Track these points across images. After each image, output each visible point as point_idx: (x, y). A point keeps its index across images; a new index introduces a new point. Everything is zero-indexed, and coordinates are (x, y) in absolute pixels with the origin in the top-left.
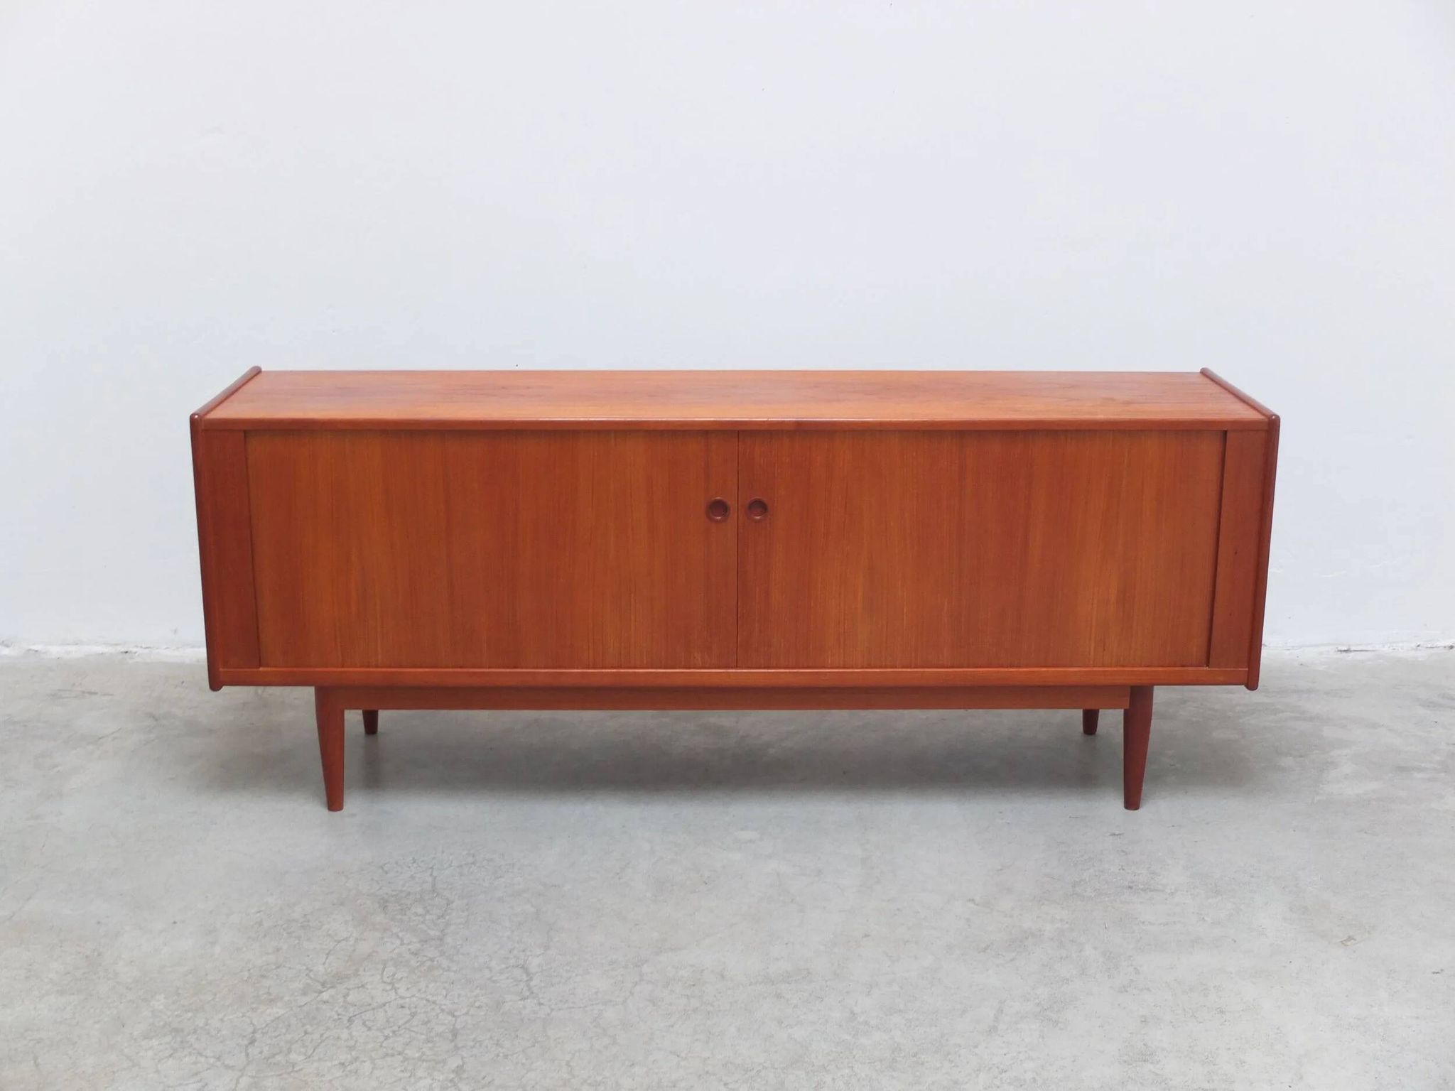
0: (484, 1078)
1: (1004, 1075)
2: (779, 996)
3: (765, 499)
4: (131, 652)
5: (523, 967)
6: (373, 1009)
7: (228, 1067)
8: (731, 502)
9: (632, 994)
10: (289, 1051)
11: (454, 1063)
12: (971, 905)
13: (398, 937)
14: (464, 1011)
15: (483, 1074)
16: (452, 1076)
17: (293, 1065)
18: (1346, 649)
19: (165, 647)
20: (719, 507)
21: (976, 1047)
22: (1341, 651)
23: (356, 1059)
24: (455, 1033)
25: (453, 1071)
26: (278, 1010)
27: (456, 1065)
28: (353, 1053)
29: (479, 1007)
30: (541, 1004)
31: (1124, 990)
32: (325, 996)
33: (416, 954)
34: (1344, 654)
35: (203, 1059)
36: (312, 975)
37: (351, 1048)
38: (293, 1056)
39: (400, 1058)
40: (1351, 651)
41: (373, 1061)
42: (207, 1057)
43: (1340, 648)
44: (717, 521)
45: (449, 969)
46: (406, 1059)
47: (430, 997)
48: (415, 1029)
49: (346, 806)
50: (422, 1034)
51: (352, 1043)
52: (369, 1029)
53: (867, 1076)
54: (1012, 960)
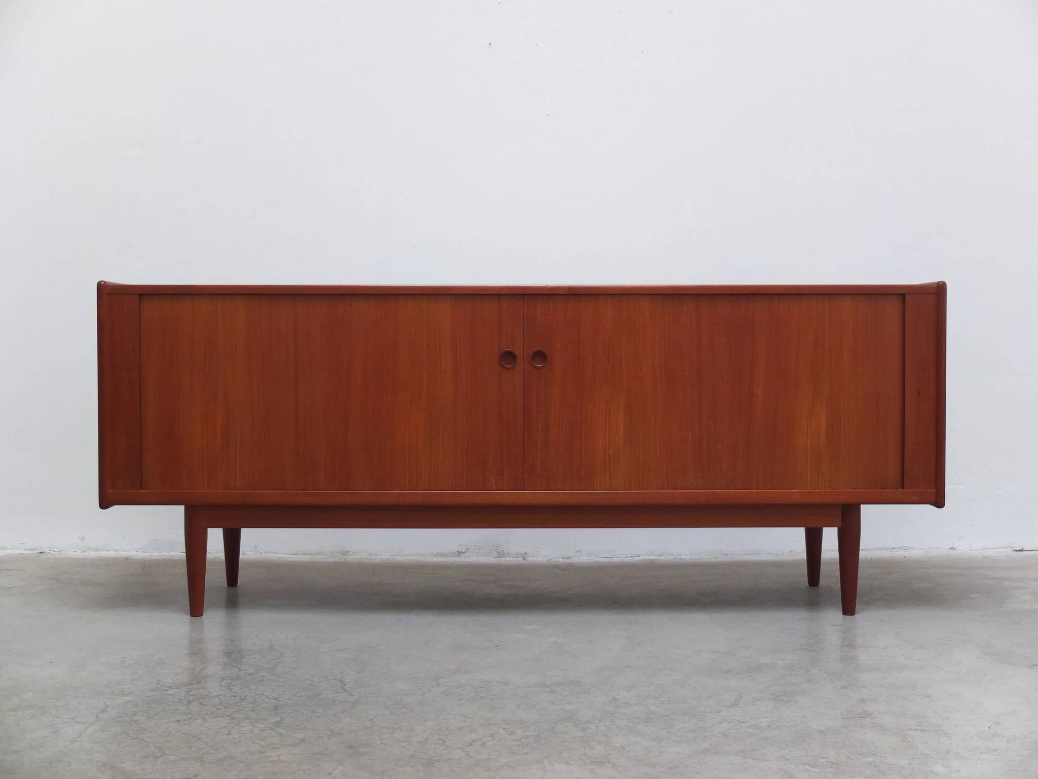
0: (298, 726)
1: (742, 724)
2: (552, 692)
3: (544, 350)
4: (44, 553)
5: (340, 680)
6: (209, 697)
7: (78, 722)
8: (518, 353)
9: (429, 691)
10: (134, 715)
11: (273, 720)
12: (718, 654)
13: (237, 668)
14: (288, 697)
15: (298, 724)
16: (270, 725)
17: (136, 721)
18: (1020, 549)
19: (73, 551)
20: (508, 357)
21: (720, 712)
22: (1016, 551)
23: (190, 718)
24: (276, 708)
25: (272, 723)
26: (130, 698)
27: (275, 720)
28: (189, 716)
29: (299, 696)
30: (351, 695)
31: (845, 687)
32: (170, 692)
33: (250, 675)
34: (1019, 553)
35: (59, 719)
36: (160, 683)
37: (186, 714)
38: (136, 718)
39: (229, 718)
40: (1024, 551)
41: (204, 719)
42: (62, 718)
43: (1015, 549)
44: (508, 368)
45: (277, 681)
46: (233, 718)
47: (259, 693)
48: (244, 706)
49: (205, 615)
50: (249, 708)
51: (189, 711)
52: (205, 706)
53: (626, 725)
54: (751, 676)
